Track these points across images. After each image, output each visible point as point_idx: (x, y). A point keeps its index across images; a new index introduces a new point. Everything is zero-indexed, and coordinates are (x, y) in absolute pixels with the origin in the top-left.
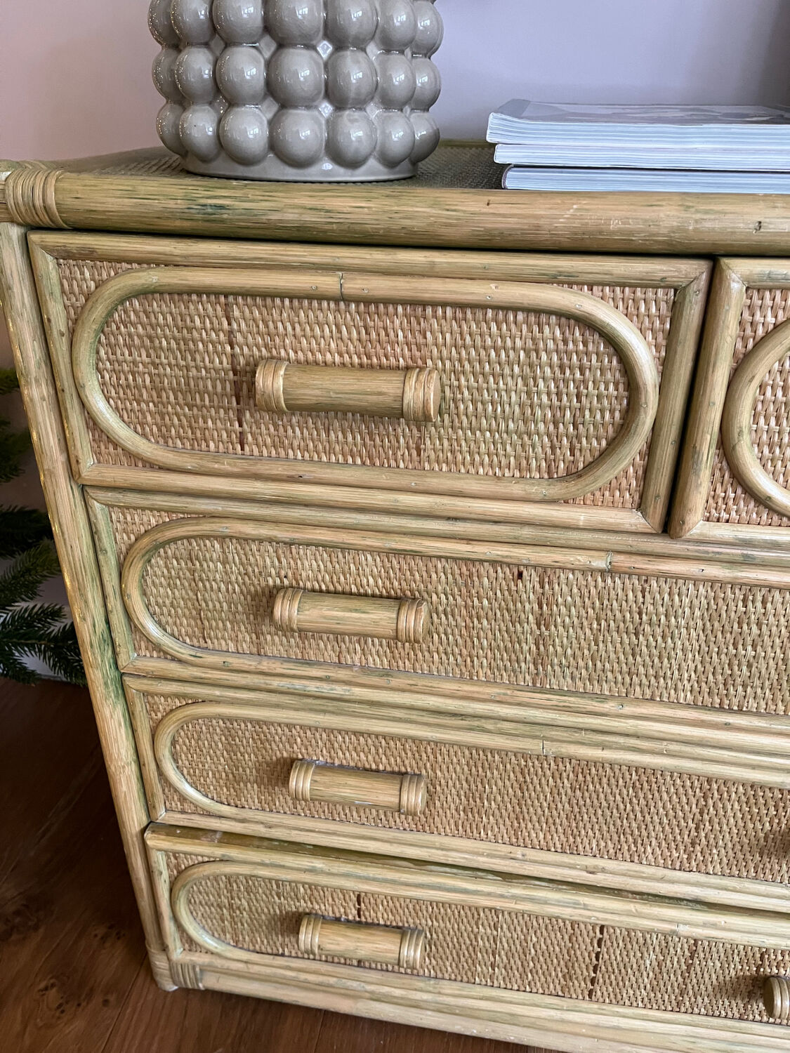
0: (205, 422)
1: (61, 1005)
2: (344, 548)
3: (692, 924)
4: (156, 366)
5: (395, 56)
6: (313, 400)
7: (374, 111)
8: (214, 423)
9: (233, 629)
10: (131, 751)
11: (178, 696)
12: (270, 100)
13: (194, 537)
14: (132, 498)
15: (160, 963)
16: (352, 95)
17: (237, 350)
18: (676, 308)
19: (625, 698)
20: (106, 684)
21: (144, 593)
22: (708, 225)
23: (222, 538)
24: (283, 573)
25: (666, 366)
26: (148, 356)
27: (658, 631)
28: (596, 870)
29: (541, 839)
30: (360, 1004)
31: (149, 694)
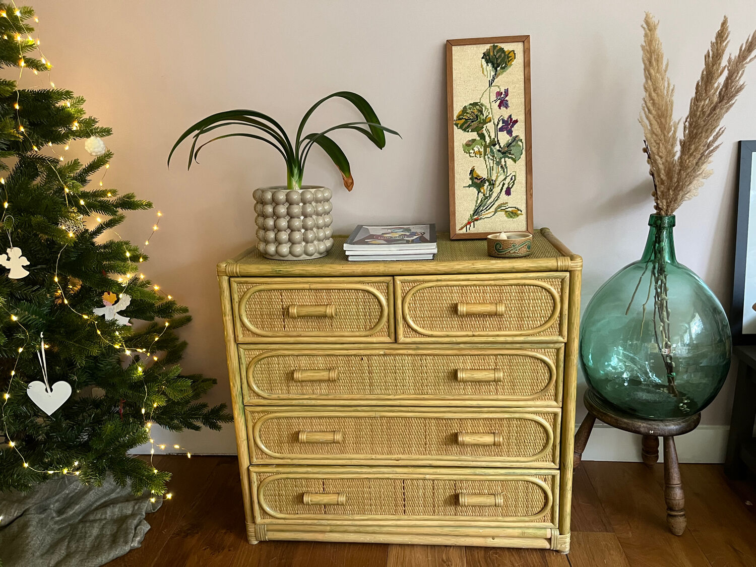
0: (274, 322)
1: (212, 553)
2: (313, 356)
3: (429, 474)
4: (262, 309)
5: (320, 230)
6: (304, 314)
7: (316, 242)
8: (277, 323)
9: (280, 386)
10: (246, 435)
11: (263, 412)
12: (289, 242)
13: (269, 357)
14: (252, 346)
15: (251, 529)
16: (310, 240)
17: (284, 303)
18: (388, 287)
19: (396, 394)
20: (240, 409)
21: (253, 377)
22: (390, 270)
23: (278, 356)
24: (296, 366)
25: (388, 300)
26: (260, 306)
27: (401, 372)
28: (399, 459)
29: (380, 450)
30: (326, 535)
31: (252, 412)
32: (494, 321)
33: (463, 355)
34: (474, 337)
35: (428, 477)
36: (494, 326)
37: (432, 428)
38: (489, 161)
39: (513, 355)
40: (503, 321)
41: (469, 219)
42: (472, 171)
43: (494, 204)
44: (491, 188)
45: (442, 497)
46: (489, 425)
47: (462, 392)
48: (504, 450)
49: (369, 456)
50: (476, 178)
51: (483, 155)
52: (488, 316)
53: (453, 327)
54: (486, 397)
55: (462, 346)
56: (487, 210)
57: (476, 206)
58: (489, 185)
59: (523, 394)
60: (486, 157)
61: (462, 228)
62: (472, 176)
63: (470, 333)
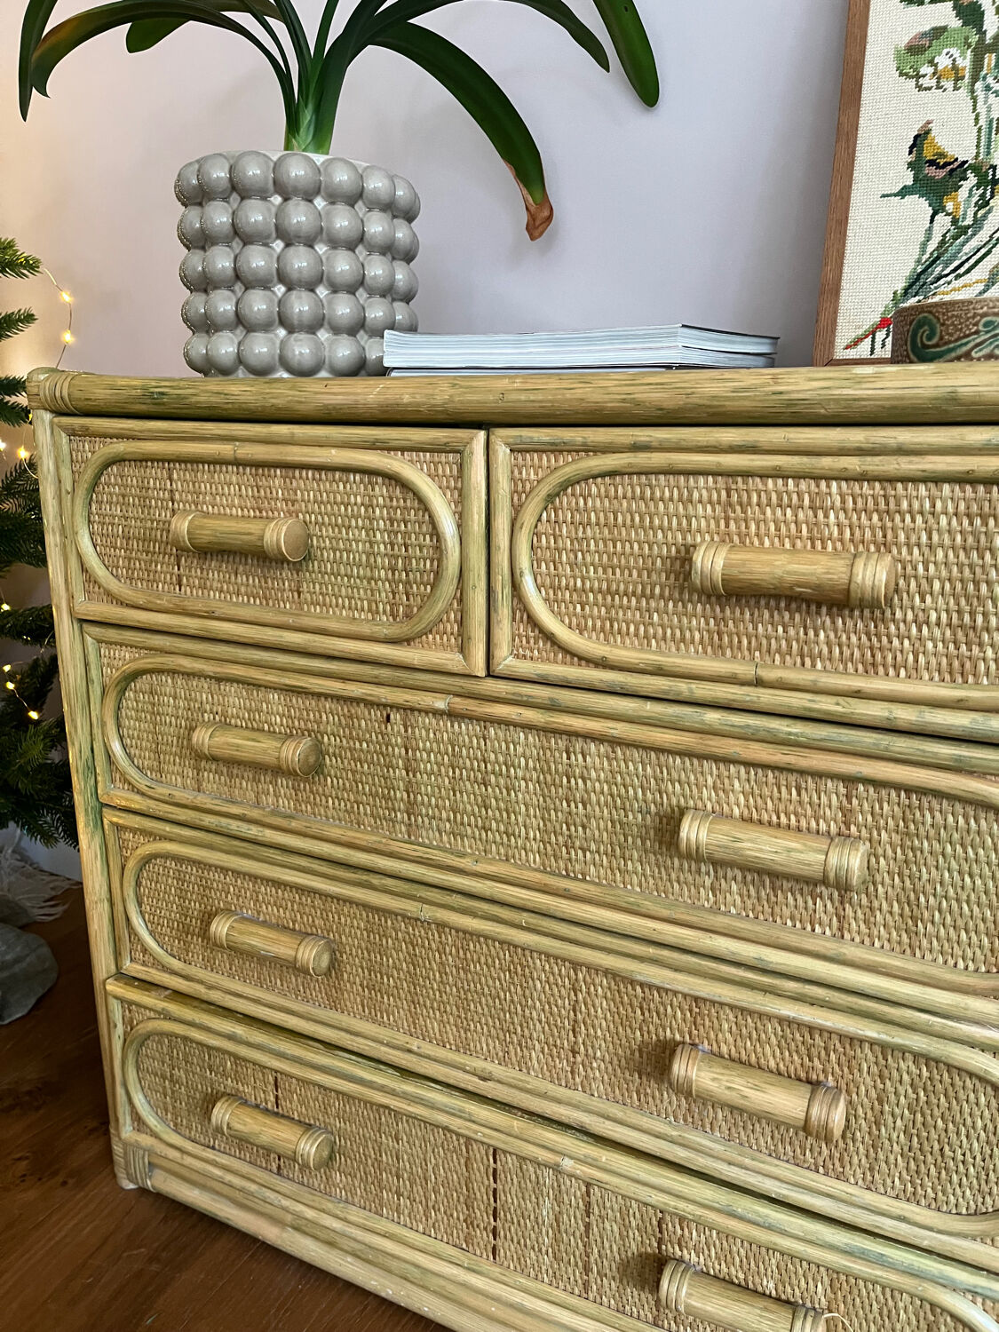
0: (156, 566)
1: (24, 1175)
2: (255, 685)
4: (126, 518)
8: (162, 567)
10: (105, 888)
11: (143, 831)
12: (237, 326)
13: (154, 671)
14: (112, 634)
15: (117, 1147)
16: (296, 322)
19: (484, 857)
20: (86, 810)
22: (468, 397)
23: (172, 672)
25: (462, 517)
26: (121, 511)
28: (487, 1076)
29: (437, 1030)
30: (285, 1235)
31: (119, 828)
32: (851, 632)
33: (717, 759)
34: (761, 690)
35: (567, 1164)
36: (847, 652)
37: (597, 1002)
38: (986, 98)
39: (922, 791)
40: (888, 636)
41: (887, 309)
42: (919, 141)
43: (989, 252)
44: (983, 196)
45: (615, 1248)
46: (803, 1049)
47: (705, 896)
48: (855, 1160)
49: (402, 1039)
50: (932, 163)
51: (967, 80)
52: (824, 610)
53: (683, 640)
54: (793, 940)
55: (712, 717)
56: (957, 277)
57: (918, 261)
58: (978, 186)
59: (951, 962)
60: (979, 85)
61: (857, 342)
62: (920, 153)
63: (744, 670)
